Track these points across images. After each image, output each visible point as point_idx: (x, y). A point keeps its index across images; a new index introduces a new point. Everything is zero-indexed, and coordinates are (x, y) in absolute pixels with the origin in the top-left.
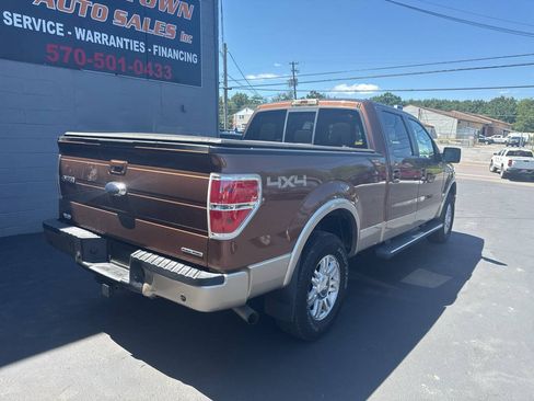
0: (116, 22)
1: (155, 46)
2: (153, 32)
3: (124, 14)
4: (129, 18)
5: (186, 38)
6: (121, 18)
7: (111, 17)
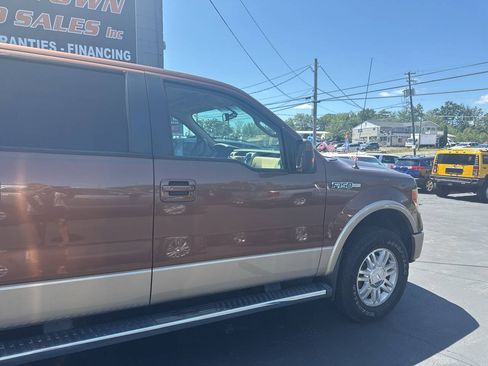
0: (18, 22)
1: (69, 45)
2: (67, 30)
3: (29, 14)
4: (35, 18)
5: (114, 34)
6: (24, 18)
7: (11, 18)
